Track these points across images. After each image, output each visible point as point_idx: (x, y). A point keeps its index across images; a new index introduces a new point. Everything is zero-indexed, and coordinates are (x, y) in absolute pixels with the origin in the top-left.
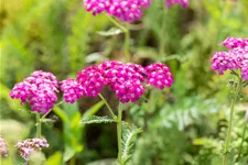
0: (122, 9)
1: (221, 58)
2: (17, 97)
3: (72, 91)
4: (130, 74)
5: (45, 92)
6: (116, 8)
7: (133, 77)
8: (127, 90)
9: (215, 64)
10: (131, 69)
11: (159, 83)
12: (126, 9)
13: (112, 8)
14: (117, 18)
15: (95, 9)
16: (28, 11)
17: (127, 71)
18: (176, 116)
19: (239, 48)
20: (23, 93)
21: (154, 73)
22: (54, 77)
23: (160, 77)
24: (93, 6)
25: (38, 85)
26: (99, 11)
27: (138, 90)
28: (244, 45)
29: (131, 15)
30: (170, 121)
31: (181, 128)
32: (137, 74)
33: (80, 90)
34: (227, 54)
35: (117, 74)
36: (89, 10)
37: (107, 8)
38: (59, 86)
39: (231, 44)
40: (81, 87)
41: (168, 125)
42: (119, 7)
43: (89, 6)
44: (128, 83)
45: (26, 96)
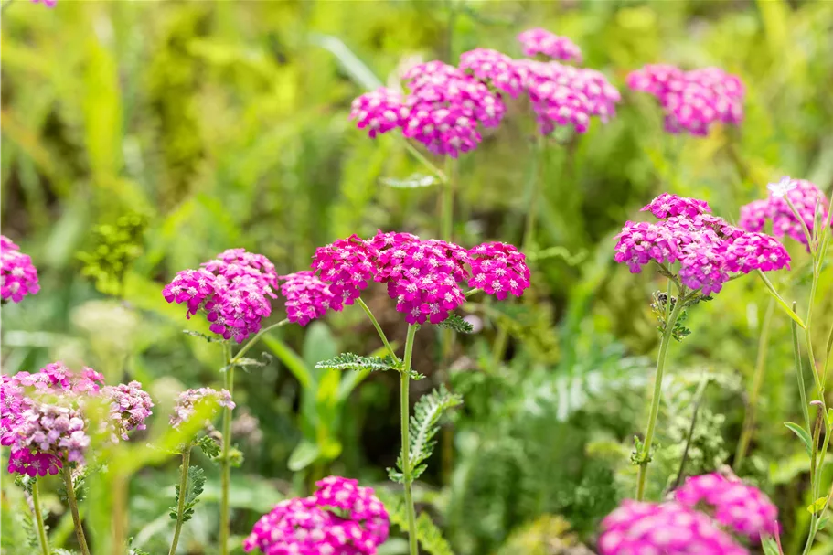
0: (435, 125)
1: (637, 236)
2: (179, 299)
3: (305, 298)
4: (433, 262)
5: (245, 294)
6: (423, 123)
7: (441, 269)
8: (422, 295)
9: (623, 249)
10: (438, 252)
11: (497, 285)
12: (445, 127)
13: (414, 123)
14: (421, 145)
15: (375, 122)
16: (251, 143)
17: (428, 254)
18: (555, 391)
19: (682, 218)
20: (192, 290)
21: (487, 263)
22: (269, 265)
23: (501, 271)
24: (371, 116)
25: (230, 278)
26: (385, 128)
27: (449, 297)
28: (693, 212)
29: (455, 141)
30: (540, 401)
31: (562, 415)
32: (450, 263)
33: (324, 297)
34: (652, 227)
35: (403, 260)
36: (362, 124)
37: (403, 123)
38: (278, 287)
39: (666, 207)
40: (327, 291)
41: (536, 411)
42: (429, 120)
43: (363, 115)
44: (427, 280)
45: (199, 298)
